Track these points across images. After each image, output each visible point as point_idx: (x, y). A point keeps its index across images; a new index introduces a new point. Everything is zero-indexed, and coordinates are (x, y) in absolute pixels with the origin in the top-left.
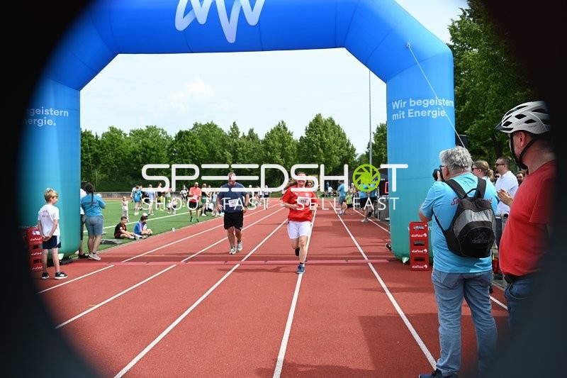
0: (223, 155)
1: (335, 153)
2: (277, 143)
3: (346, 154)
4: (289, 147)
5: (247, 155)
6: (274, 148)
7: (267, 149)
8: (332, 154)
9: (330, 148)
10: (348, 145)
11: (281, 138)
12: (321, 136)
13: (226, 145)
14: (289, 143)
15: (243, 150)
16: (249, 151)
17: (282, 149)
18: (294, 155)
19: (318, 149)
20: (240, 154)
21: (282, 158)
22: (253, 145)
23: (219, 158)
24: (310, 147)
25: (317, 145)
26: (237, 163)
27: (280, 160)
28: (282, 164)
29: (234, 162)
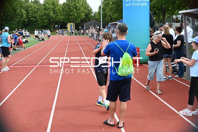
0: (21, 12)
1: (82, 12)
2: (50, 6)
3: (87, 12)
4: (57, 8)
5: (34, 12)
6: (49, 8)
7: (46, 9)
8: (81, 12)
9: (79, 9)
10: (88, 7)
11: (53, 3)
12: (75, 2)
13: (22, 6)
14: (57, 6)
15: (32, 9)
16: (35, 10)
17: (54, 10)
18: (60, 12)
19: (73, 10)
20: (30, 12)
21: (54, 14)
22: (37, 7)
23: (19, 14)
24: (69, 8)
25: (73, 8)
26: (29, 16)
27: (53, 15)
28: (54, 17)
29: (27, 16)
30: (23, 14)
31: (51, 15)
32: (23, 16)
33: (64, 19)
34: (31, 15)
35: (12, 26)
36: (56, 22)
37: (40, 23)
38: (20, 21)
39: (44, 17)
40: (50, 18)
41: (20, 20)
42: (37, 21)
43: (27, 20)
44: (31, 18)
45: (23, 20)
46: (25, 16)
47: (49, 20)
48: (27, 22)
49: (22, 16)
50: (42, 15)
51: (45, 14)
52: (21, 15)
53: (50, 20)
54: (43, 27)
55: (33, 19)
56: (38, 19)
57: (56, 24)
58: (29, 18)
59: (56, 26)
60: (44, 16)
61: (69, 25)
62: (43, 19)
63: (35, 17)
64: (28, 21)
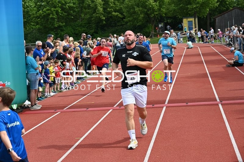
26: (108, 9)
27: (153, 4)
28: (156, 8)
29: (105, 9)
30: (96, 5)
31: (150, 4)
32: (97, 10)
33: (174, 10)
34: (112, 7)
35: (76, 30)
36: (161, 17)
37: (130, 21)
38: (91, 21)
39: (137, 9)
40: (148, 10)
41: (92, 18)
42: (124, 18)
43: (104, 16)
44: (114, 13)
45: (97, 17)
46: (101, 9)
47: (146, 14)
48: (105, 20)
49: (95, 9)
50: (131, 5)
51: (139, 4)
52: (93, 8)
53: (148, 15)
54: (136, 28)
55: (117, 15)
56: (124, 14)
57: (160, 22)
58: (110, 13)
59: (160, 26)
60: (136, 7)
61: (185, 23)
62: (135, 12)
63: (120, 11)
64: (107, 20)
